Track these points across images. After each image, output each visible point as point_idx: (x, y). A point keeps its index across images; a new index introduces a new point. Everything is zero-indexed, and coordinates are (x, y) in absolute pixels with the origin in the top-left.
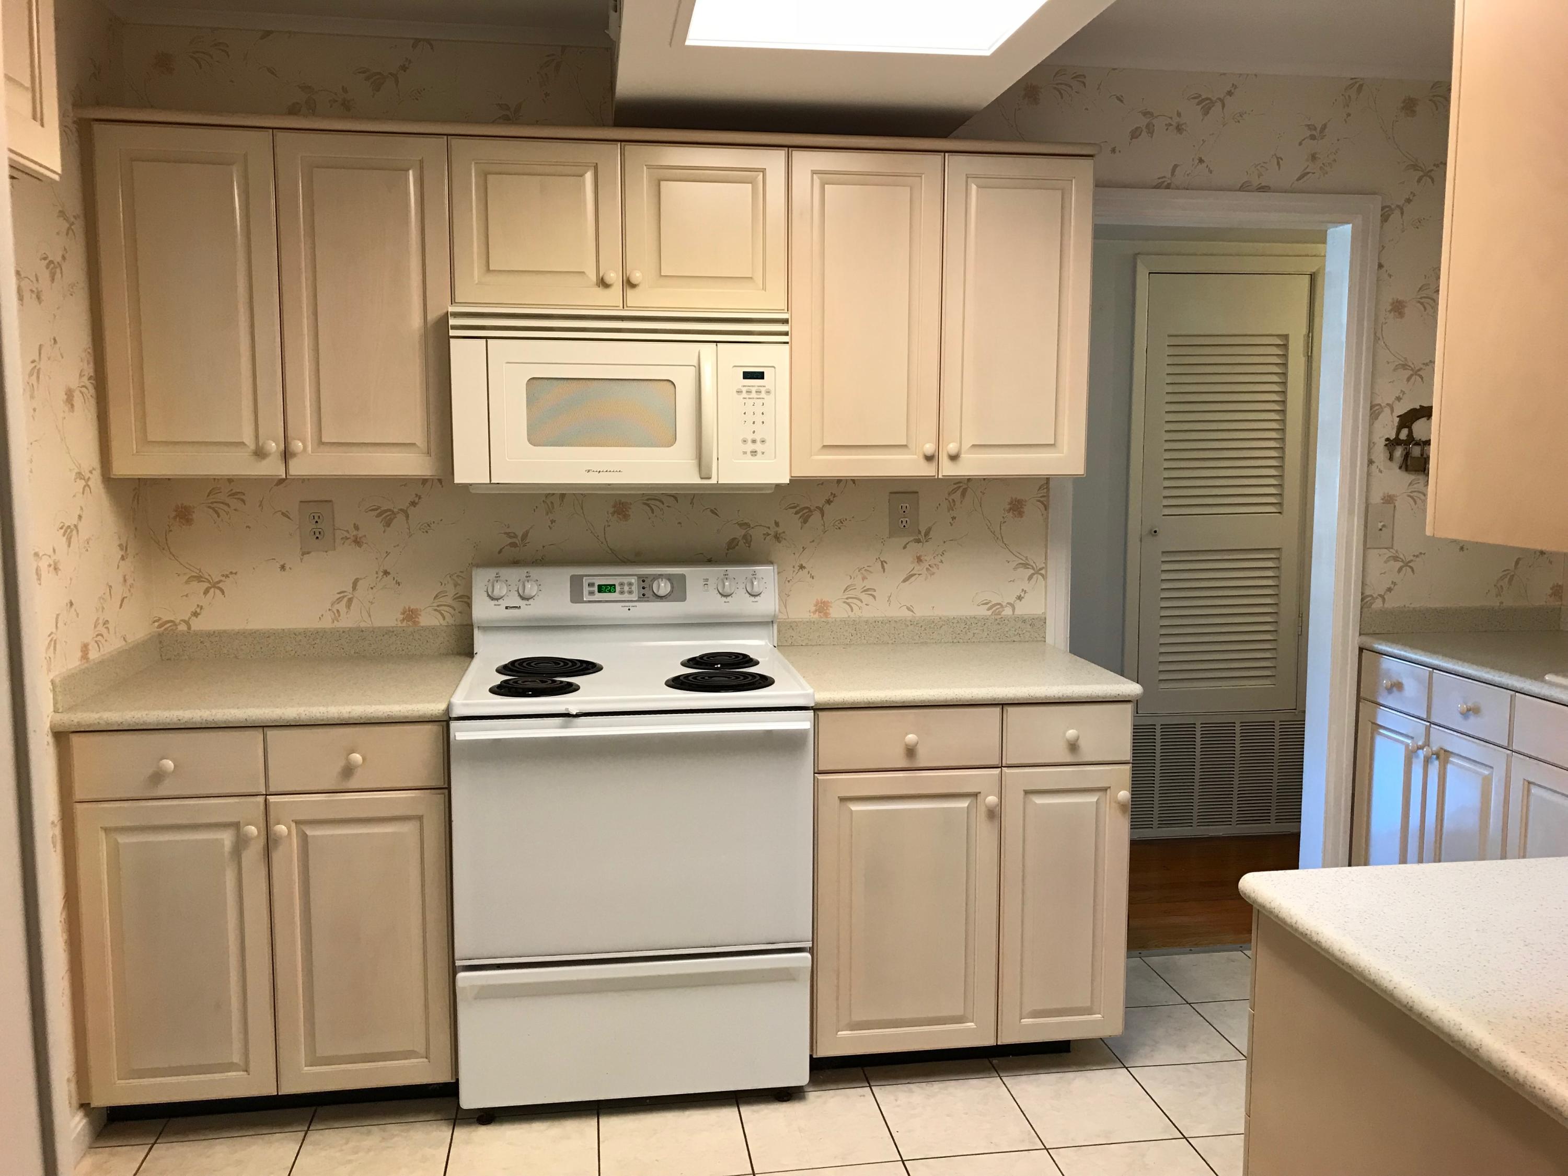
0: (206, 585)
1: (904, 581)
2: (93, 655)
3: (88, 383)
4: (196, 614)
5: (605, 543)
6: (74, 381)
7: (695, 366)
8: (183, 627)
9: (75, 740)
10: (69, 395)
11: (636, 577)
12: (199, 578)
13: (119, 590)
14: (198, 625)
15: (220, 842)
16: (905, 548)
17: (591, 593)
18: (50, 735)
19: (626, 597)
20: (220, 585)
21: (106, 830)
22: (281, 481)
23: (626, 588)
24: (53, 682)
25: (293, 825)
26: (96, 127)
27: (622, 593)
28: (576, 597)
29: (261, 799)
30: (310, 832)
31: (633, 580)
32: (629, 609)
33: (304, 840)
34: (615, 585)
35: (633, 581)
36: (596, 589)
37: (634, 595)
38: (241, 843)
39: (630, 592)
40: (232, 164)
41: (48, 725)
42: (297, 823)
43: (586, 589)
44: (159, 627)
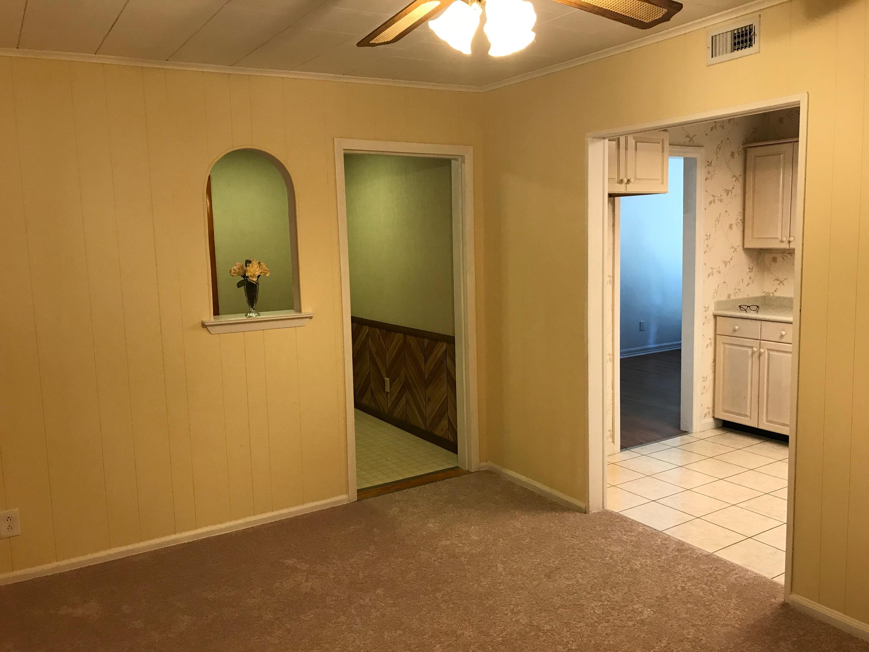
0: (779, 282)
2: (733, 297)
3: (740, 222)
4: (775, 291)
6: (734, 222)
8: (772, 295)
9: (718, 318)
10: (731, 226)
12: (777, 280)
13: (747, 281)
14: (777, 294)
15: (747, 352)
18: (712, 315)
20: (783, 282)
21: (723, 343)
22: (788, 249)
24: (714, 302)
25: (766, 350)
26: (748, 149)
29: (759, 341)
30: (771, 353)
33: (769, 355)
38: (753, 353)
40: (780, 154)
41: (712, 313)
42: (768, 350)
44: (766, 294)
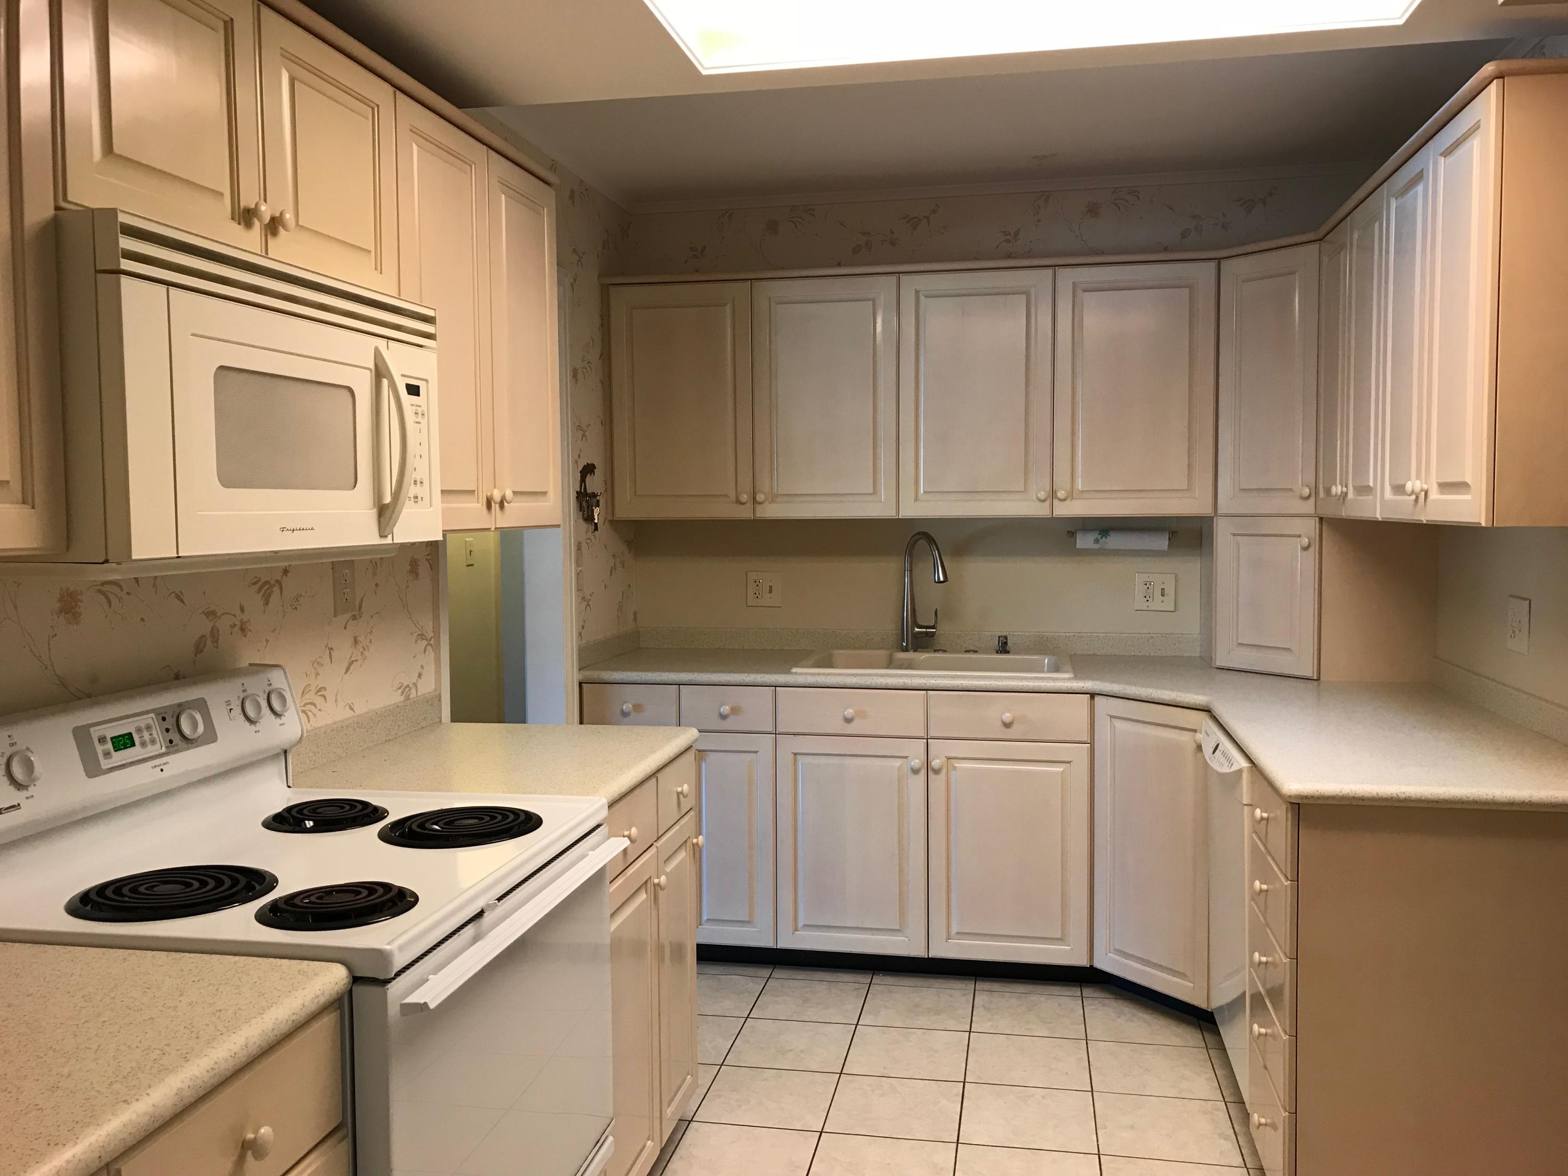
1: (346, 673)
5: (50, 667)
7: (370, 369)
11: (152, 715)
16: (345, 628)
17: (107, 754)
19: (152, 750)
23: (146, 736)
27: (143, 744)
28: (93, 769)
31: (150, 719)
32: (162, 770)
34: (130, 734)
35: (151, 722)
36: (110, 746)
37: (158, 745)
39: (153, 742)
43: (100, 749)
